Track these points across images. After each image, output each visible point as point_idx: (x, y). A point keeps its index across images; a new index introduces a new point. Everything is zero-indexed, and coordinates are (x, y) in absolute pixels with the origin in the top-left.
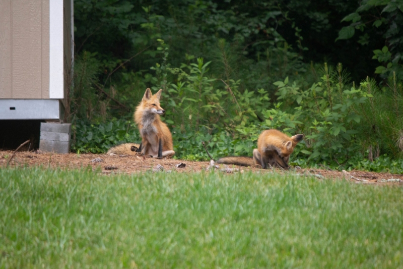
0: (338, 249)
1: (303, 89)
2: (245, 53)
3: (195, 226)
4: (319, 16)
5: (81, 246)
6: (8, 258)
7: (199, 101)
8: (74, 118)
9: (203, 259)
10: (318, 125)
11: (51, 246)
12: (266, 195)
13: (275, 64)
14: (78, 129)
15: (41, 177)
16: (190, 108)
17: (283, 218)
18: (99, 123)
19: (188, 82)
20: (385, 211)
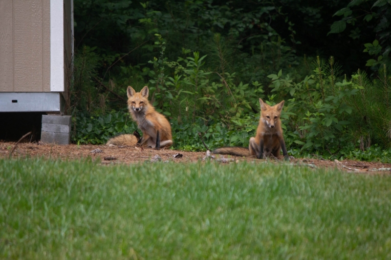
0: (330, 236)
1: (296, 81)
2: (240, 47)
3: (191, 214)
4: (312, 11)
5: (82, 234)
6: (11, 246)
7: (196, 94)
8: (74, 110)
9: (200, 246)
10: (311, 116)
11: (52, 234)
12: (260, 184)
13: (269, 58)
14: (78, 121)
15: (42, 168)
16: (186, 100)
17: (277, 206)
18: (98, 115)
19: (185, 75)
20: (376, 199)
